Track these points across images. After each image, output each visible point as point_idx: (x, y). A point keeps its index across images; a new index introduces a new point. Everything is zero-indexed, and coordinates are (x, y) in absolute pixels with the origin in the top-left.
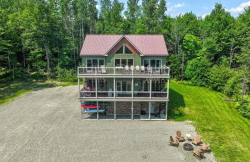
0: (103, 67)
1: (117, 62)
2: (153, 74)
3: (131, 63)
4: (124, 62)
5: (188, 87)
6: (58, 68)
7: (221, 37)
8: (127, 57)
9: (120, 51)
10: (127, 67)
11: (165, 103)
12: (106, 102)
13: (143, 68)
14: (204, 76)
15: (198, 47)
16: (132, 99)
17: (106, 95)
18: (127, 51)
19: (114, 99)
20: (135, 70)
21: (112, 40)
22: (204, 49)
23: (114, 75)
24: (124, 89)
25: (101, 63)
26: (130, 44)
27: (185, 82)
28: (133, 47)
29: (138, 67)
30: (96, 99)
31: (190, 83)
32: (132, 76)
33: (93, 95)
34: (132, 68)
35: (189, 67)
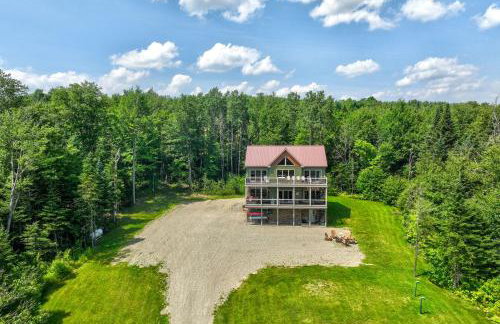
0: (265, 177)
1: (279, 173)
2: (312, 184)
3: (292, 173)
4: (286, 173)
5: (358, 201)
6: (205, 179)
7: (403, 141)
8: (289, 168)
9: (282, 163)
10: (289, 178)
11: (323, 210)
12: (269, 210)
13: (303, 178)
14: (376, 188)
15: (371, 155)
16: (293, 206)
17: (269, 202)
18: (289, 163)
19: (277, 206)
20: (296, 181)
21: (275, 152)
22: (378, 157)
23: (278, 185)
24: (286, 197)
25: (265, 173)
26: (291, 157)
27: (356, 196)
28: (293, 159)
29: (298, 178)
30: (261, 206)
31: (362, 196)
32: (294, 185)
33: (258, 202)
34: (293, 178)
35: (360, 178)
